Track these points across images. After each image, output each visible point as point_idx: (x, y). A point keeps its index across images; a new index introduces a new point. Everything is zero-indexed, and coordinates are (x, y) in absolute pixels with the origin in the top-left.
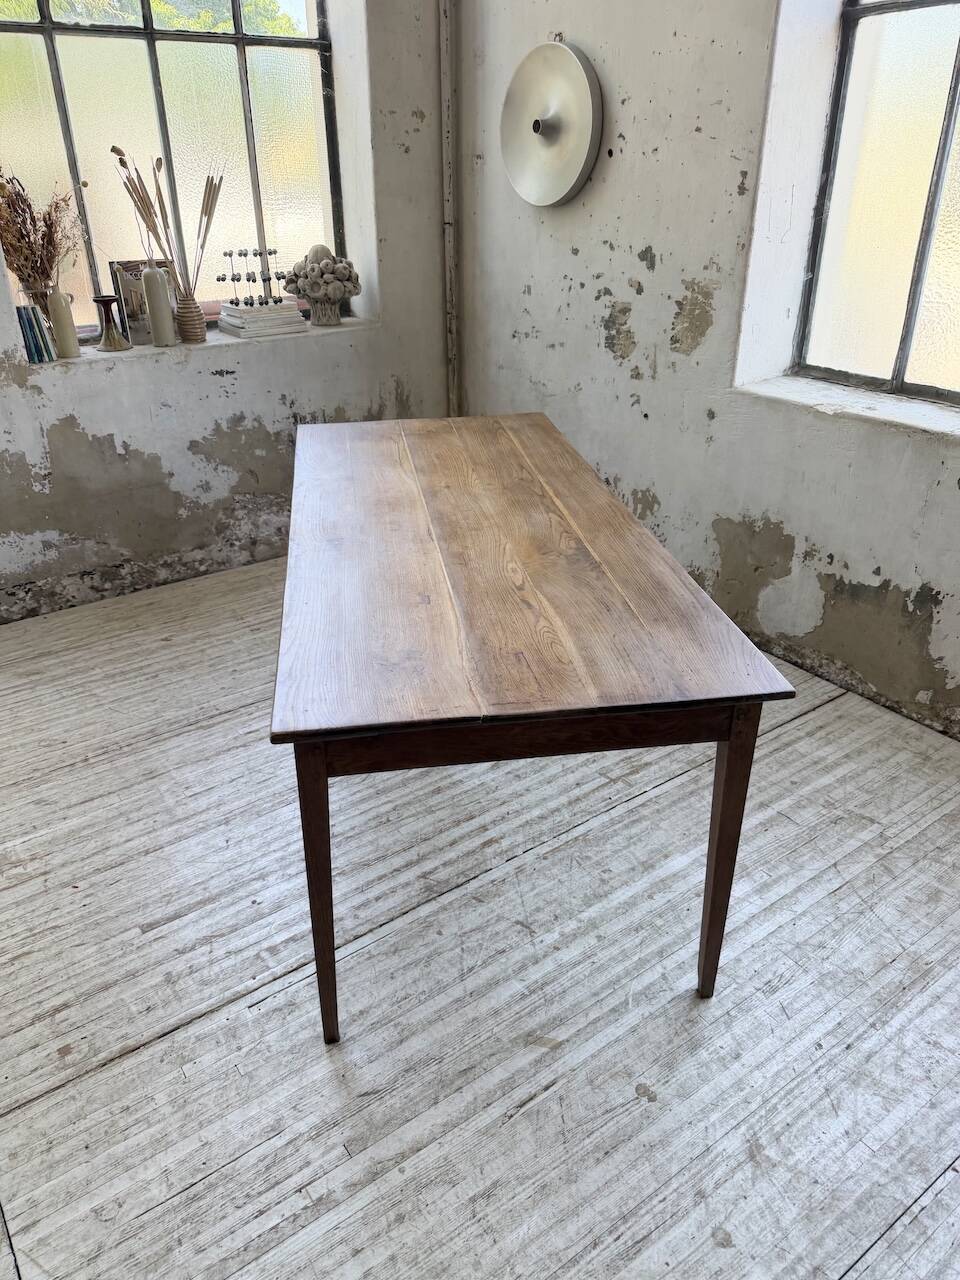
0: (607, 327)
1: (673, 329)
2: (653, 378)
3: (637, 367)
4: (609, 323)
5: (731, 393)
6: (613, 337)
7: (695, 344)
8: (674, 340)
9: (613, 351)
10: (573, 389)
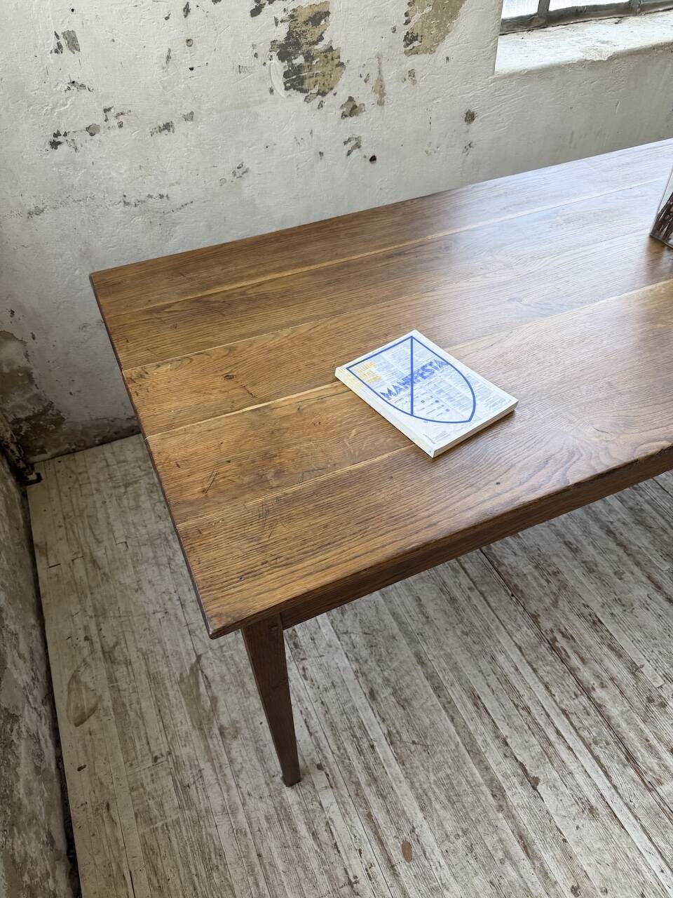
0: (282, 57)
1: (407, 23)
2: (381, 103)
3: (351, 99)
4: (285, 51)
5: (495, 80)
6: (300, 67)
7: (444, 31)
8: (410, 39)
9: (302, 91)
10: (229, 177)
